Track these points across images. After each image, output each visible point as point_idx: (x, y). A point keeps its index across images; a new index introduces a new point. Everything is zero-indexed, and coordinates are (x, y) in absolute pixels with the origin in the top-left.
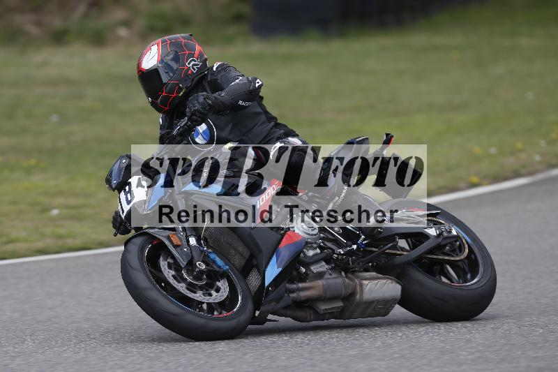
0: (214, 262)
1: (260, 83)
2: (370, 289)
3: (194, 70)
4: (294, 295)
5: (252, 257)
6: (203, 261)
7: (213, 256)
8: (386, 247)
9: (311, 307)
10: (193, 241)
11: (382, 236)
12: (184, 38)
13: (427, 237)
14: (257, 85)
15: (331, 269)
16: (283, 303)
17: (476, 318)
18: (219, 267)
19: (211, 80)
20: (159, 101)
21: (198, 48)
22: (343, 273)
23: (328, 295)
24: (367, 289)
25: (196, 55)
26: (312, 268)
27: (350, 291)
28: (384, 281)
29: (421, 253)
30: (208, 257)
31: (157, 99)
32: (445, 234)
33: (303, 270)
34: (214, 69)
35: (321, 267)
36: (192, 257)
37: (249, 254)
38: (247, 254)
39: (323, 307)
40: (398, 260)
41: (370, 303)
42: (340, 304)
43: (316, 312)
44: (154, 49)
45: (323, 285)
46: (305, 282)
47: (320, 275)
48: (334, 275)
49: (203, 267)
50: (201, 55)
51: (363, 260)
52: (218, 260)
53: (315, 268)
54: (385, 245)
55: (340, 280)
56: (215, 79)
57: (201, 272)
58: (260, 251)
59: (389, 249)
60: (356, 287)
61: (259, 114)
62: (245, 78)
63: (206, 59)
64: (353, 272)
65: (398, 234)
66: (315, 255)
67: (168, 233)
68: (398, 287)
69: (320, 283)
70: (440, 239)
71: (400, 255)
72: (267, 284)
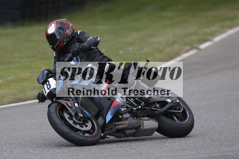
0: (85, 113)
1: (100, 39)
2: (146, 124)
3: (70, 34)
4: (117, 127)
5: (100, 111)
6: (81, 113)
7: (85, 111)
8: (152, 107)
9: (123, 132)
10: (76, 105)
11: (150, 102)
12: (65, 20)
13: (167, 103)
14: (98, 40)
15: (130, 116)
16: (113, 130)
17: (187, 136)
18: (88, 115)
19: (77, 38)
20: (55, 47)
21: (71, 25)
22: (135, 118)
23: (130, 127)
24: (145, 124)
25: (70, 28)
26: (124, 116)
27: (138, 125)
28: (152, 121)
29: (165, 109)
30: (83, 111)
31: (54, 46)
32: (174, 101)
33: (120, 117)
34: (79, 33)
35: (127, 115)
36: (77, 112)
37: (98, 110)
38: (97, 110)
39: (128, 132)
40: (157, 112)
41: (146, 130)
42: (134, 131)
43: (125, 134)
44: (53, 25)
45: (128, 123)
46: (121, 121)
47: (127, 119)
48: (132, 119)
49: (82, 115)
50: (72, 27)
51: (143, 112)
52: (87, 112)
53: (125, 116)
54: (151, 106)
55: (134, 121)
56: (79, 38)
57: (81, 117)
58: (104, 109)
59: (153, 108)
60: (141, 124)
61: (97, 52)
62: (93, 37)
63: (74, 29)
64: (139, 117)
65: (157, 102)
66: (125, 110)
67: (66, 101)
68: (157, 123)
69: (127, 122)
70: (172, 104)
71: (157, 110)
72: (107, 122)
